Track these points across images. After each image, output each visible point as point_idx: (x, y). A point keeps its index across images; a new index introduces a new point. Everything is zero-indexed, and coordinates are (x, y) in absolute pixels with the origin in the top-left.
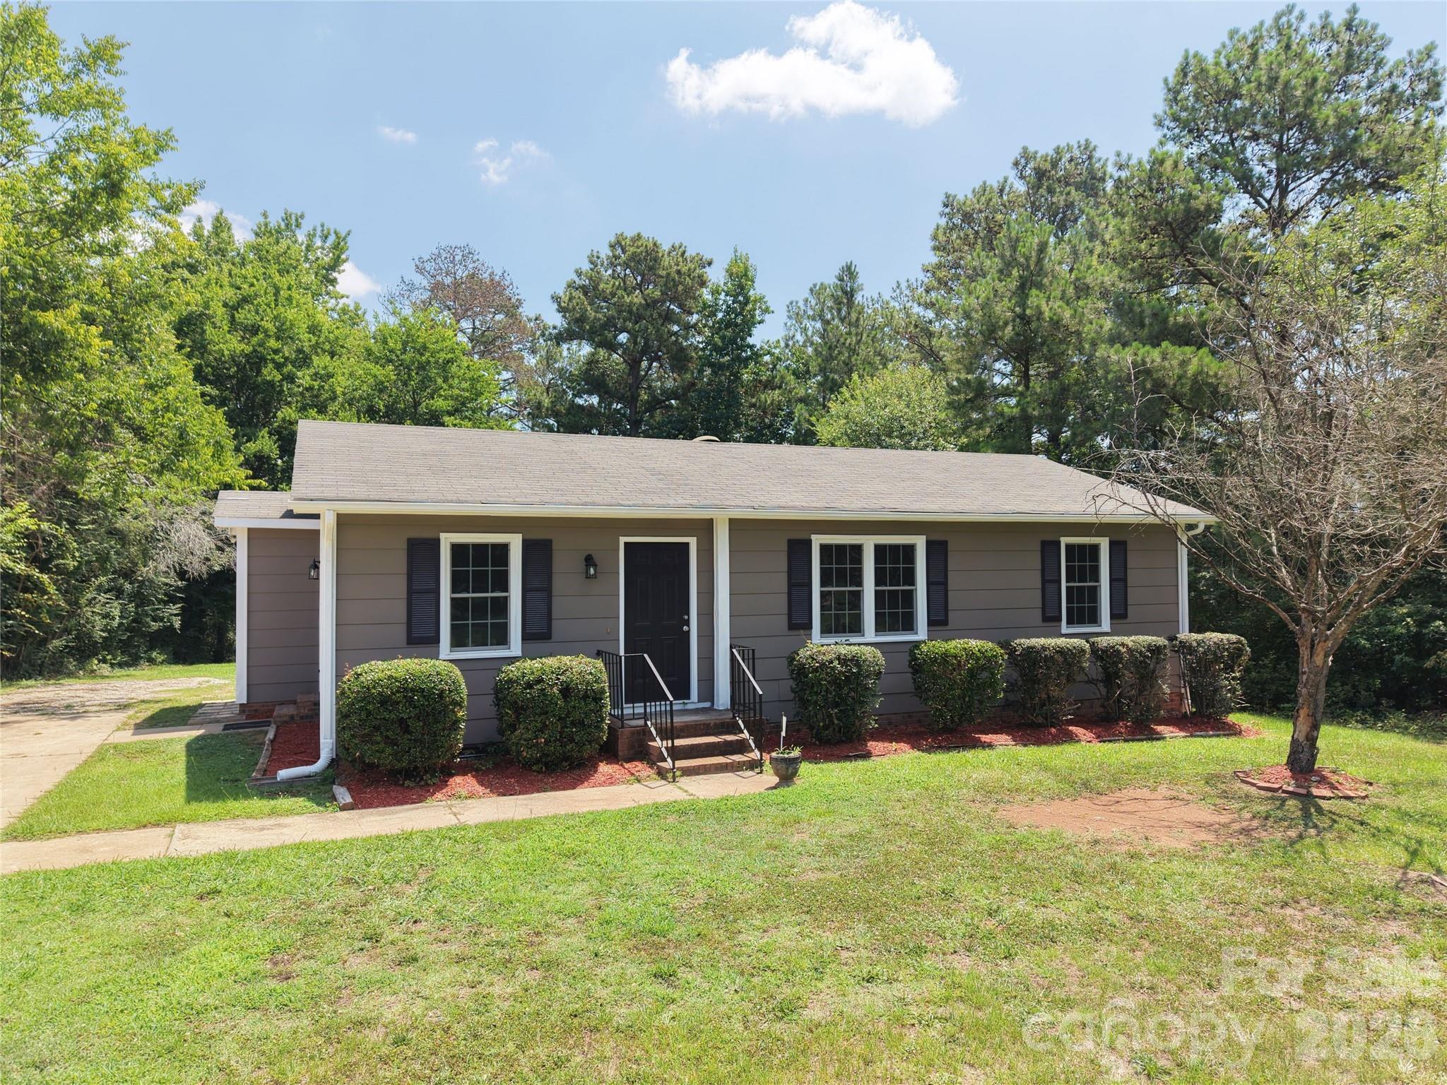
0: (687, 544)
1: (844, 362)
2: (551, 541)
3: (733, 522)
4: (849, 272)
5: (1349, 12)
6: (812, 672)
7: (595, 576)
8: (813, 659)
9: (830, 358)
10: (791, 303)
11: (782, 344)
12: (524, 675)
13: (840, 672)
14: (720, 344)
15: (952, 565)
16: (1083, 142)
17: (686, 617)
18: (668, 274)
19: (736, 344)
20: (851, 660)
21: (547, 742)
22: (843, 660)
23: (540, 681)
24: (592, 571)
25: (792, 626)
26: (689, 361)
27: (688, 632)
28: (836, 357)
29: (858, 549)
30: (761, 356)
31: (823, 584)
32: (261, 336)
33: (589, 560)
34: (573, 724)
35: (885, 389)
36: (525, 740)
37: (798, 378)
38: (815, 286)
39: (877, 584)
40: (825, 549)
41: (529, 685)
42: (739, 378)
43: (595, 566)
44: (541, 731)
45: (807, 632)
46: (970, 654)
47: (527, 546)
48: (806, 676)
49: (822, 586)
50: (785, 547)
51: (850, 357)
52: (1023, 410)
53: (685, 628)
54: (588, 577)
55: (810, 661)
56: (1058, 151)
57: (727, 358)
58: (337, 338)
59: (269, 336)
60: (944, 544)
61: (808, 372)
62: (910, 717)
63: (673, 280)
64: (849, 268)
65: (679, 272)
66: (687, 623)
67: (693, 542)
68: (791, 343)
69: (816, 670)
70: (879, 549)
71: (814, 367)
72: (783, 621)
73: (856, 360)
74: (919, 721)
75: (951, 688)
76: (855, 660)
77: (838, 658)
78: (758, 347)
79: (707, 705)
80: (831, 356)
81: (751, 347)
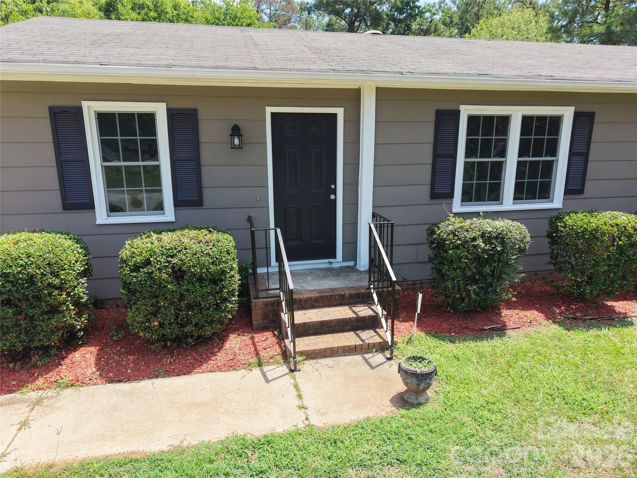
0: (335, 115)
1: (475, 13)
2: (196, 110)
3: (379, 90)
6: (453, 249)
7: (240, 147)
8: (455, 235)
9: (466, 12)
11: (437, 7)
12: (132, 256)
13: (484, 250)
14: (400, 6)
15: (595, 137)
17: (333, 187)
19: (410, 6)
20: (497, 238)
21: (161, 325)
22: (487, 237)
23: (148, 262)
24: (237, 141)
25: (435, 195)
26: (381, 20)
27: (335, 200)
28: (470, 11)
29: (505, 121)
30: (424, 13)
31: (468, 154)
32: (146, 10)
33: (236, 131)
34: (189, 307)
35: (503, 25)
36: (138, 323)
37: (445, 25)
39: (520, 155)
40: (473, 120)
41: (136, 268)
42: (410, 28)
43: (240, 136)
44: (155, 314)
45: (448, 201)
46: (623, 230)
47: (172, 115)
48: (446, 252)
49: (466, 157)
50: (432, 118)
51: (478, 11)
52: (608, 28)
53: (332, 197)
54: (233, 147)
55: (451, 237)
57: (404, 15)
58: (188, 12)
59: (151, 10)
60: (591, 116)
61: (452, 22)
62: (536, 275)
66: (334, 192)
67: (340, 112)
68: (442, 5)
69: (457, 247)
70: (527, 121)
71: (456, 20)
72: (426, 190)
73: (483, 12)
74: (544, 278)
75: (597, 264)
76: (501, 238)
77: (483, 235)
78: (423, 7)
79: (351, 263)
80: (467, 10)
81: (418, 7)
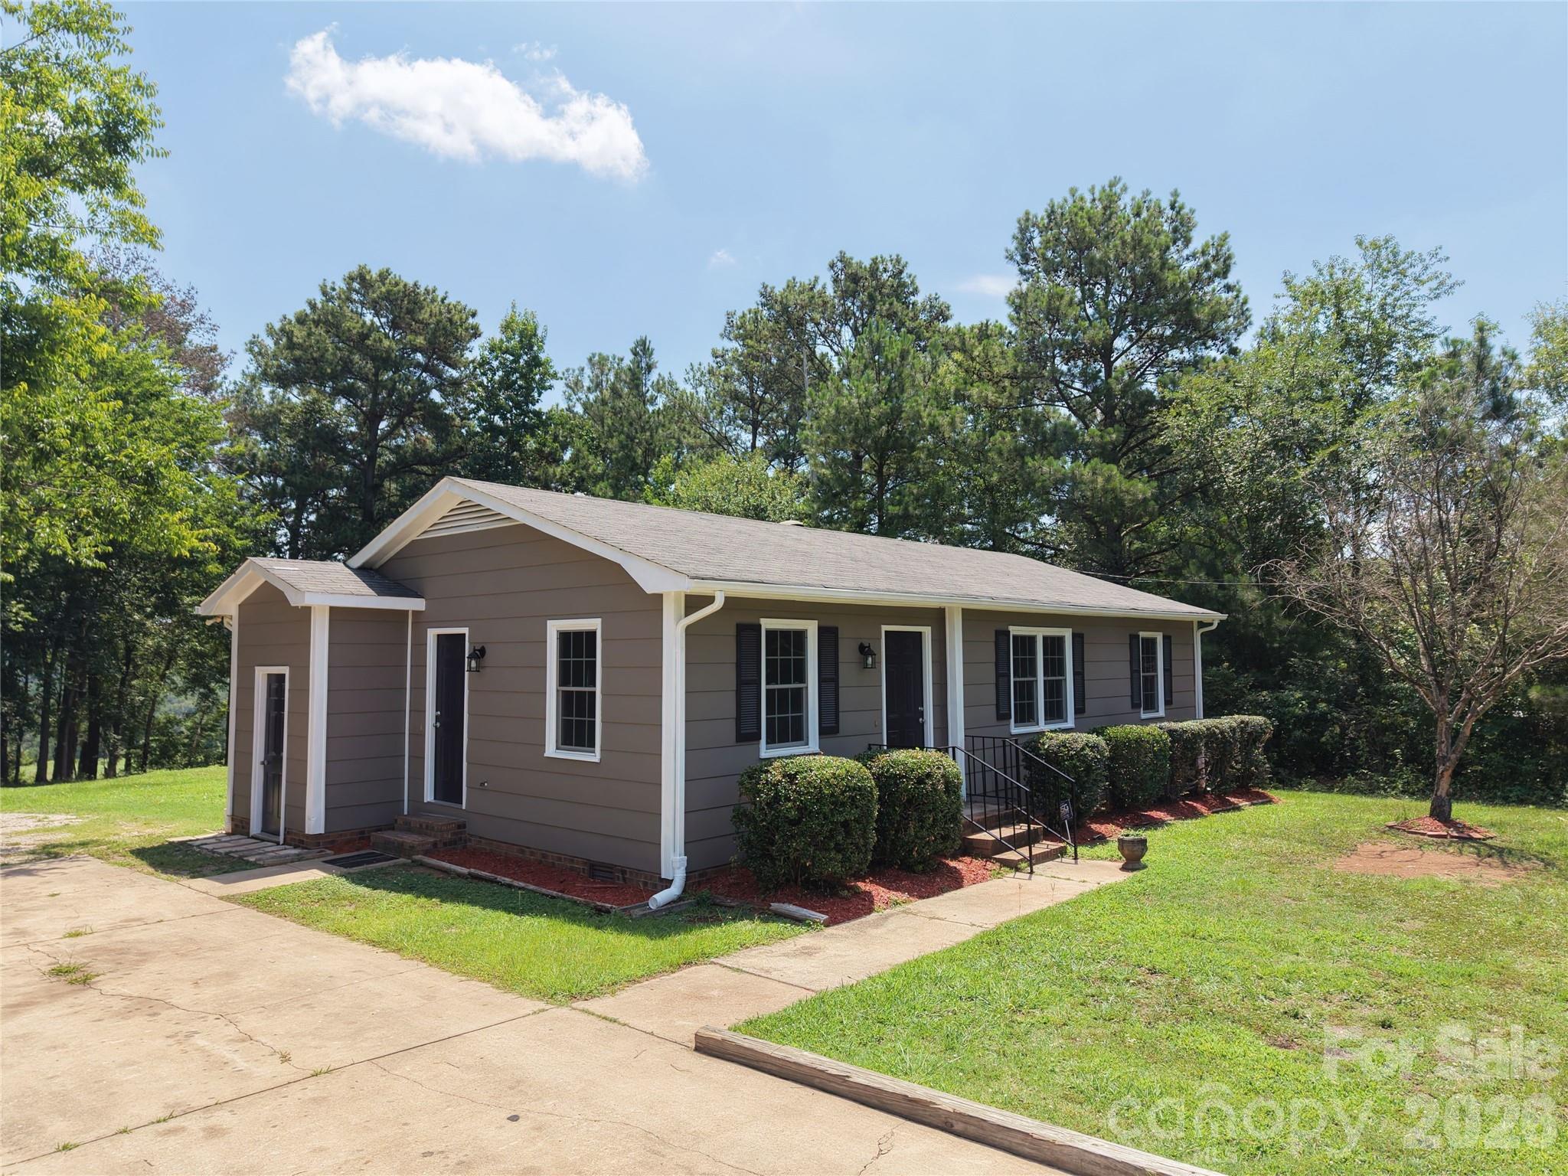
0: (921, 634)
2: (837, 628)
3: (964, 612)
4: (642, 349)
5: (1172, 195)
6: (1067, 760)
7: (872, 667)
8: (1065, 747)
10: (568, 370)
16: (894, 257)
17: (921, 709)
18: (439, 322)
24: (870, 661)
25: (999, 717)
27: (923, 723)
29: (1033, 640)
31: (1015, 675)
33: (868, 649)
38: (594, 355)
39: (1044, 674)
41: (920, 781)
43: (873, 655)
45: (1008, 722)
47: (820, 633)
49: (1014, 677)
53: (921, 720)
55: (1062, 749)
56: (875, 261)
57: (508, 423)
60: (1081, 637)
63: (444, 329)
64: (644, 343)
65: (450, 320)
66: (922, 715)
67: (927, 631)
69: (1071, 758)
70: (1045, 641)
72: (994, 710)
81: (538, 414)
